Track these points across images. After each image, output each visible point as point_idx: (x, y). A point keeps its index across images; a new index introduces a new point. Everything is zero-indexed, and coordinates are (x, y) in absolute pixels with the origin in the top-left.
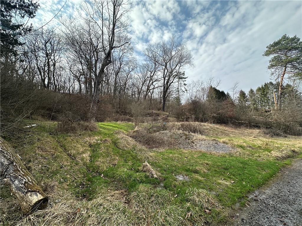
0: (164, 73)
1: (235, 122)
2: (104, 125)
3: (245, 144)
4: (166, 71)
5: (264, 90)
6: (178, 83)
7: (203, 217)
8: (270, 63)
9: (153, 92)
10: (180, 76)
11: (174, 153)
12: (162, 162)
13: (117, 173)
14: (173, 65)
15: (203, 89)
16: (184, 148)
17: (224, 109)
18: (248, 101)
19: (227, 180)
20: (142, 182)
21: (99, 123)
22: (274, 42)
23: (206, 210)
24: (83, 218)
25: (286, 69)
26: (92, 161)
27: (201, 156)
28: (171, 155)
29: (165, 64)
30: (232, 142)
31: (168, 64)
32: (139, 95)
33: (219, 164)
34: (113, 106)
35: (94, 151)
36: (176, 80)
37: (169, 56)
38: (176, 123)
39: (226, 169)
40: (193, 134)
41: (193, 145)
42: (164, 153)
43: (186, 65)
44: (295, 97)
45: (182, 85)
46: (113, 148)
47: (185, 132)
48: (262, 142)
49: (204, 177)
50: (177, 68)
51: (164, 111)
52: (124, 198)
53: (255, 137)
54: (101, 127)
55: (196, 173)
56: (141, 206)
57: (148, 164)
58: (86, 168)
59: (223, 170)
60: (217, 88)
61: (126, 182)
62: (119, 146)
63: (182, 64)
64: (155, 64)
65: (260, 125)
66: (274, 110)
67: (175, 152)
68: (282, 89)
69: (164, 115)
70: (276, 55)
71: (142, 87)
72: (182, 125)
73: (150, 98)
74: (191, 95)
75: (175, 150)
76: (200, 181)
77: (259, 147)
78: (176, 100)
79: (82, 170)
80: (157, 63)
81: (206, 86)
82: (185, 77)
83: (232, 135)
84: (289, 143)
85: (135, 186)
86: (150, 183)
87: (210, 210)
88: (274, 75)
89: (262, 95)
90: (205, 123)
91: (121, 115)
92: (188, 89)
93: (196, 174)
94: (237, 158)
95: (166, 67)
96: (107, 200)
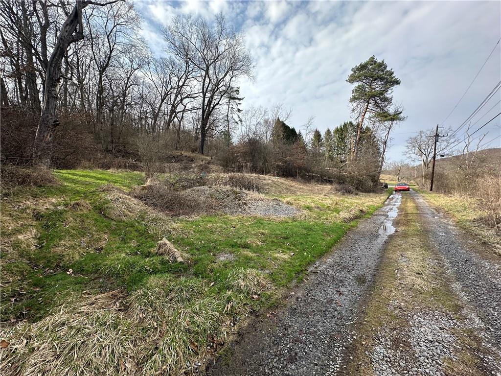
0: (204, 85)
1: (306, 175)
2: (73, 174)
3: (313, 205)
4: (207, 80)
5: (342, 132)
6: (228, 106)
7: (249, 306)
8: (353, 95)
9: (182, 117)
10: (232, 95)
11: (215, 221)
12: (193, 237)
13: (104, 263)
14: (220, 71)
15: (266, 122)
16: (231, 214)
17: (292, 155)
18: (323, 146)
19: (286, 252)
20: (155, 272)
21: (61, 171)
22: (361, 64)
23: (254, 296)
24: (17, 357)
25: (368, 105)
26: (42, 247)
27: (256, 223)
28: (210, 225)
29: (205, 66)
30: (298, 202)
31: (211, 67)
32: (155, 121)
33: (278, 232)
34: (97, 138)
35: (47, 227)
36: (224, 100)
37: (213, 53)
38: (222, 175)
39: (286, 238)
40: (246, 191)
41: (246, 207)
42: (197, 223)
43: (242, 75)
44: (372, 145)
45: (235, 110)
46: (96, 220)
47: (235, 189)
48: (332, 202)
49: (255, 252)
50: (227, 78)
51: (203, 153)
52: (117, 303)
53: (325, 195)
54: (66, 179)
55: (246, 248)
56: (150, 310)
57: (167, 242)
58: (28, 262)
59: (282, 240)
60: (287, 123)
61: (123, 276)
62: (108, 214)
63: (236, 73)
64: (187, 63)
65: (333, 179)
66: (350, 160)
67: (217, 219)
68: (361, 131)
69: (202, 161)
70: (360, 83)
71: (160, 106)
72: (231, 178)
73: (178, 128)
74: (247, 129)
75: (218, 216)
76: (251, 259)
77: (328, 207)
78: (223, 136)
79: (17, 266)
80: (190, 62)
81: (271, 117)
82: (239, 98)
83: (299, 193)
84: (359, 201)
85: (141, 280)
86: (169, 272)
87: (259, 295)
88: (356, 112)
89: (340, 138)
90: (266, 175)
91: (117, 157)
92: (243, 119)
93: (245, 250)
94: (301, 223)
95: (207, 72)
96: (79, 313)
